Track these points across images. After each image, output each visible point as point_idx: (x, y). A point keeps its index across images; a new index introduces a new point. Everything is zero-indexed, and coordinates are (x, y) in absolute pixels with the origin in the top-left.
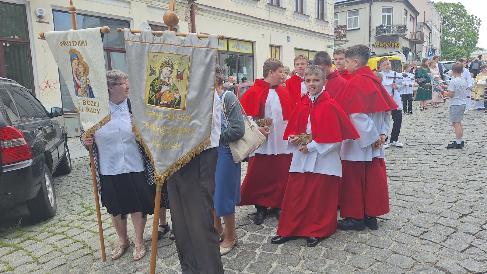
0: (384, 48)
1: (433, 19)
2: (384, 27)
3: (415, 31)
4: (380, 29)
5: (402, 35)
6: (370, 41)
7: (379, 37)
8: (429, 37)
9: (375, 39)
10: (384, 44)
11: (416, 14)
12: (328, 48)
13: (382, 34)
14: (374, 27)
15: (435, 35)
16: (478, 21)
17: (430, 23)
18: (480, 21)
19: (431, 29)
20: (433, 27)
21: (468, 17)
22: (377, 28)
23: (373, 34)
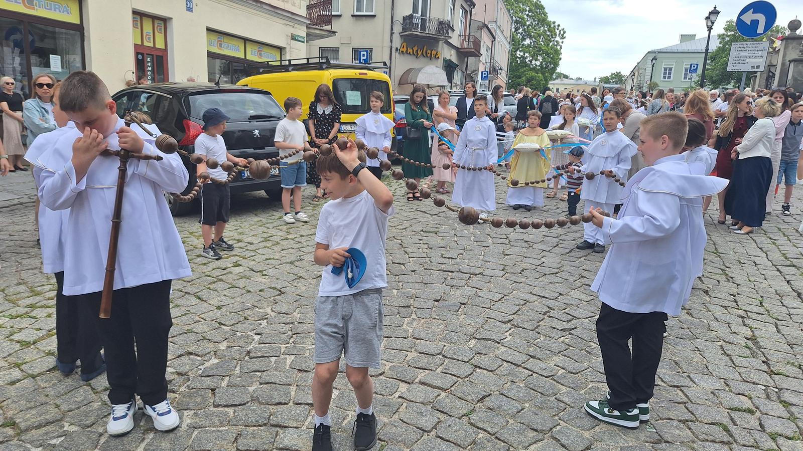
0: (415, 57)
1: (498, 19)
2: (415, 20)
3: (467, 34)
4: (408, 20)
5: (443, 37)
6: (391, 41)
7: (406, 35)
8: (491, 47)
9: (400, 39)
10: (415, 49)
11: (470, 6)
12: (292, 39)
13: (411, 31)
14: (399, 17)
15: (500, 46)
16: (562, 33)
17: (494, 25)
18: (564, 32)
19: (495, 35)
20: (498, 31)
21: (549, 24)
22: (404, 18)
23: (398, 29)
